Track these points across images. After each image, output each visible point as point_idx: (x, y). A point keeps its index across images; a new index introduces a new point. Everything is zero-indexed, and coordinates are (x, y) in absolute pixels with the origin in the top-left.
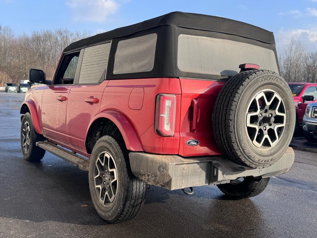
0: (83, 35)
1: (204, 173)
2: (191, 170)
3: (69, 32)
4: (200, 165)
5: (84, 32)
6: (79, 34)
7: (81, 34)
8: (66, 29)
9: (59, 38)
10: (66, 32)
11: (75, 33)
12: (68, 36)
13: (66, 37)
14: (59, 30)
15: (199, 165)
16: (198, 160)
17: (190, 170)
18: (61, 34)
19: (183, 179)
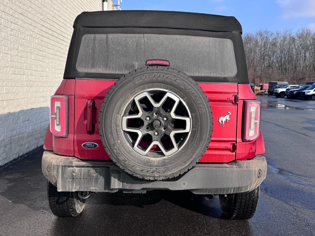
0: (284, 34)
1: (101, 178)
2: (84, 173)
3: (269, 32)
4: (96, 170)
5: (285, 30)
6: (280, 33)
7: (282, 33)
8: (266, 29)
9: (259, 40)
10: (266, 32)
11: (275, 33)
12: (268, 36)
13: (267, 37)
14: (259, 31)
15: (94, 169)
16: (91, 164)
17: (82, 174)
18: (261, 35)
19: (73, 182)
